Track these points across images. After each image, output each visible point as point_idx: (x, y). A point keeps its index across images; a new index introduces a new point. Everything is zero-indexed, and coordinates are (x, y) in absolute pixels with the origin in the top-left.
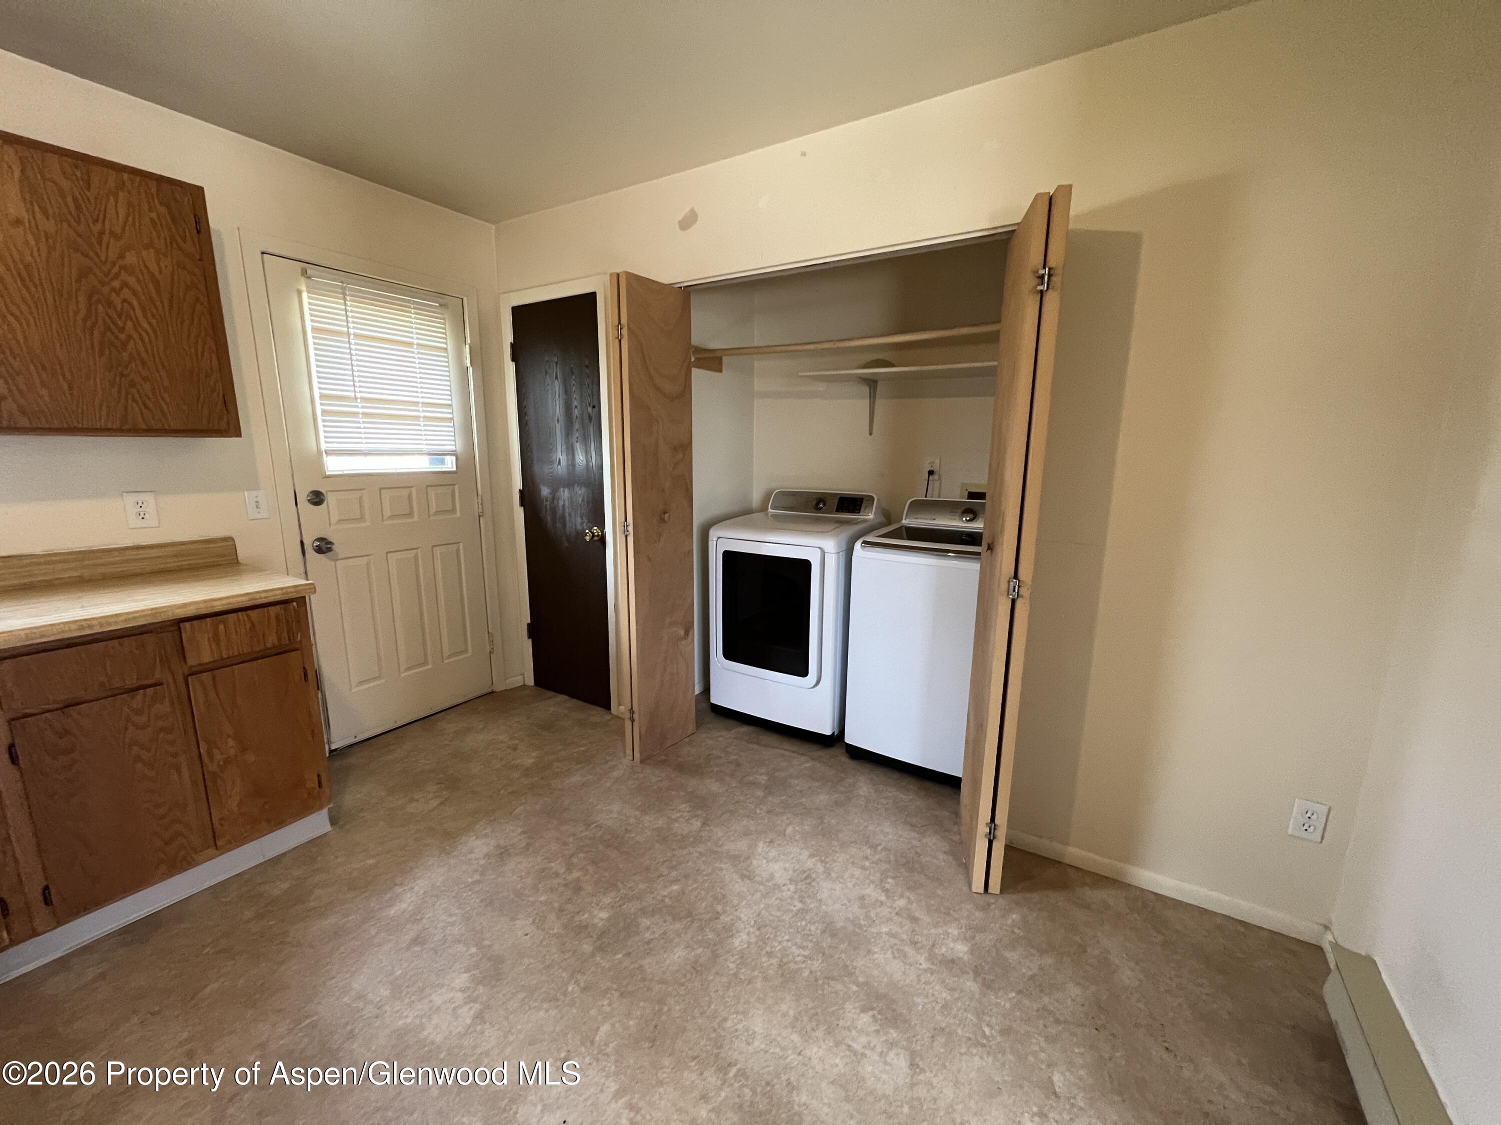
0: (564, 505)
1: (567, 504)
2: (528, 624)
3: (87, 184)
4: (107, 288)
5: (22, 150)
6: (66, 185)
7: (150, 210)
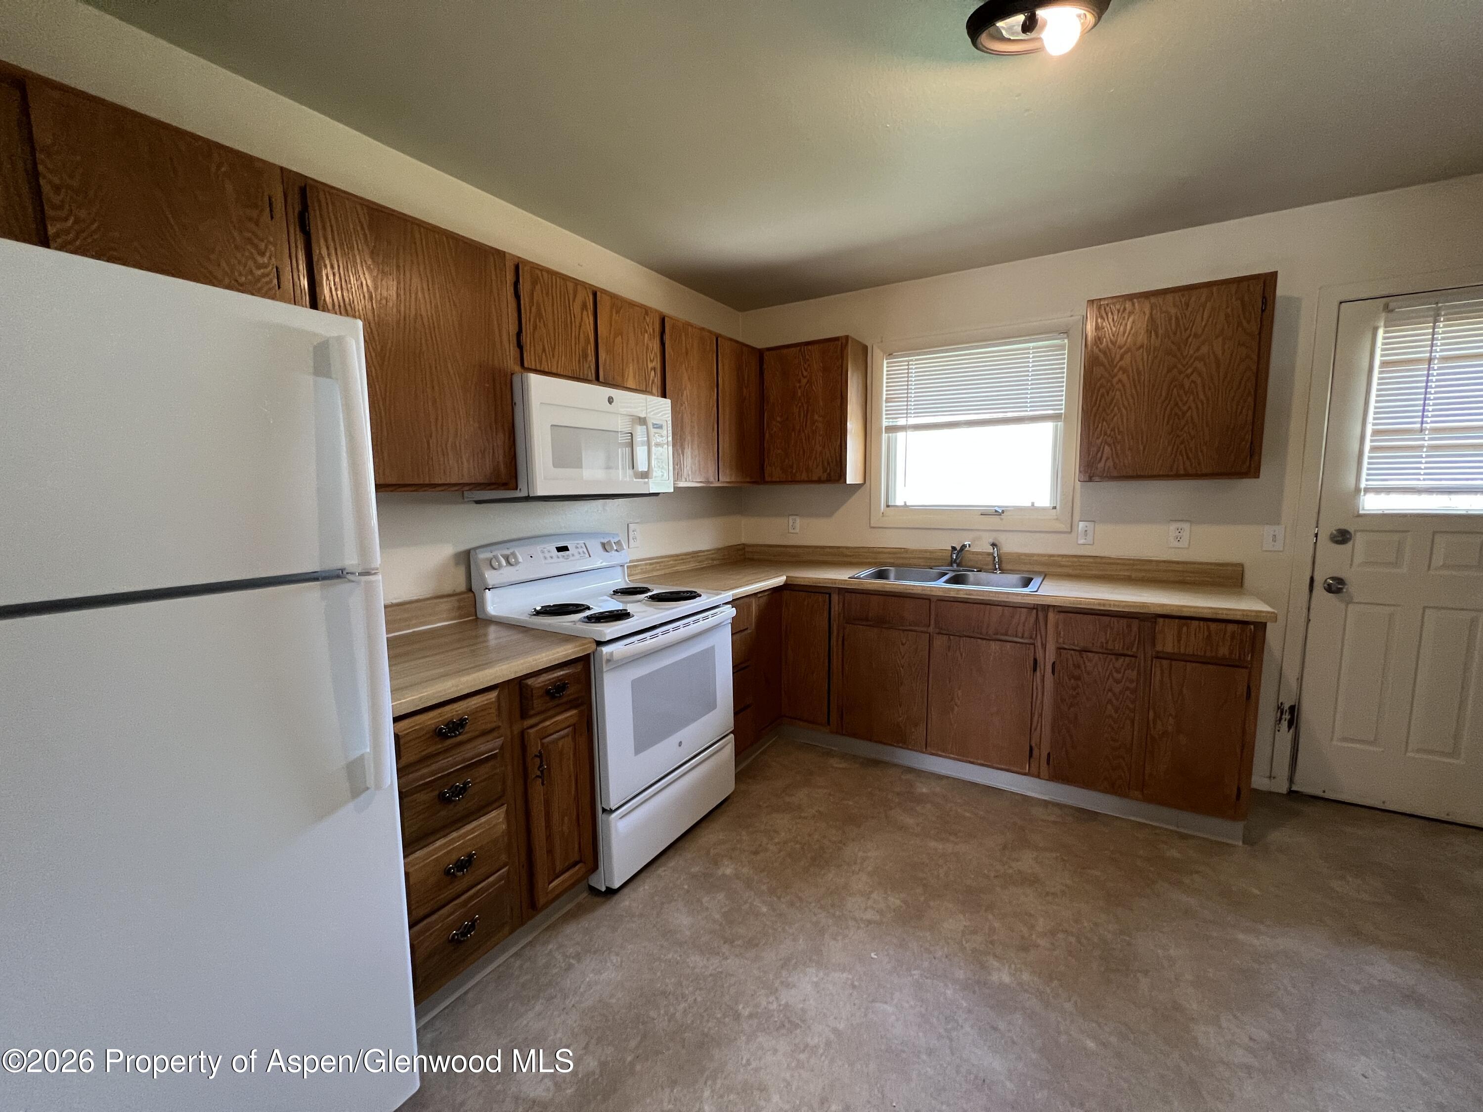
3: (1187, 305)
4: (1182, 376)
5: (1153, 300)
6: (1173, 311)
7: (1227, 307)
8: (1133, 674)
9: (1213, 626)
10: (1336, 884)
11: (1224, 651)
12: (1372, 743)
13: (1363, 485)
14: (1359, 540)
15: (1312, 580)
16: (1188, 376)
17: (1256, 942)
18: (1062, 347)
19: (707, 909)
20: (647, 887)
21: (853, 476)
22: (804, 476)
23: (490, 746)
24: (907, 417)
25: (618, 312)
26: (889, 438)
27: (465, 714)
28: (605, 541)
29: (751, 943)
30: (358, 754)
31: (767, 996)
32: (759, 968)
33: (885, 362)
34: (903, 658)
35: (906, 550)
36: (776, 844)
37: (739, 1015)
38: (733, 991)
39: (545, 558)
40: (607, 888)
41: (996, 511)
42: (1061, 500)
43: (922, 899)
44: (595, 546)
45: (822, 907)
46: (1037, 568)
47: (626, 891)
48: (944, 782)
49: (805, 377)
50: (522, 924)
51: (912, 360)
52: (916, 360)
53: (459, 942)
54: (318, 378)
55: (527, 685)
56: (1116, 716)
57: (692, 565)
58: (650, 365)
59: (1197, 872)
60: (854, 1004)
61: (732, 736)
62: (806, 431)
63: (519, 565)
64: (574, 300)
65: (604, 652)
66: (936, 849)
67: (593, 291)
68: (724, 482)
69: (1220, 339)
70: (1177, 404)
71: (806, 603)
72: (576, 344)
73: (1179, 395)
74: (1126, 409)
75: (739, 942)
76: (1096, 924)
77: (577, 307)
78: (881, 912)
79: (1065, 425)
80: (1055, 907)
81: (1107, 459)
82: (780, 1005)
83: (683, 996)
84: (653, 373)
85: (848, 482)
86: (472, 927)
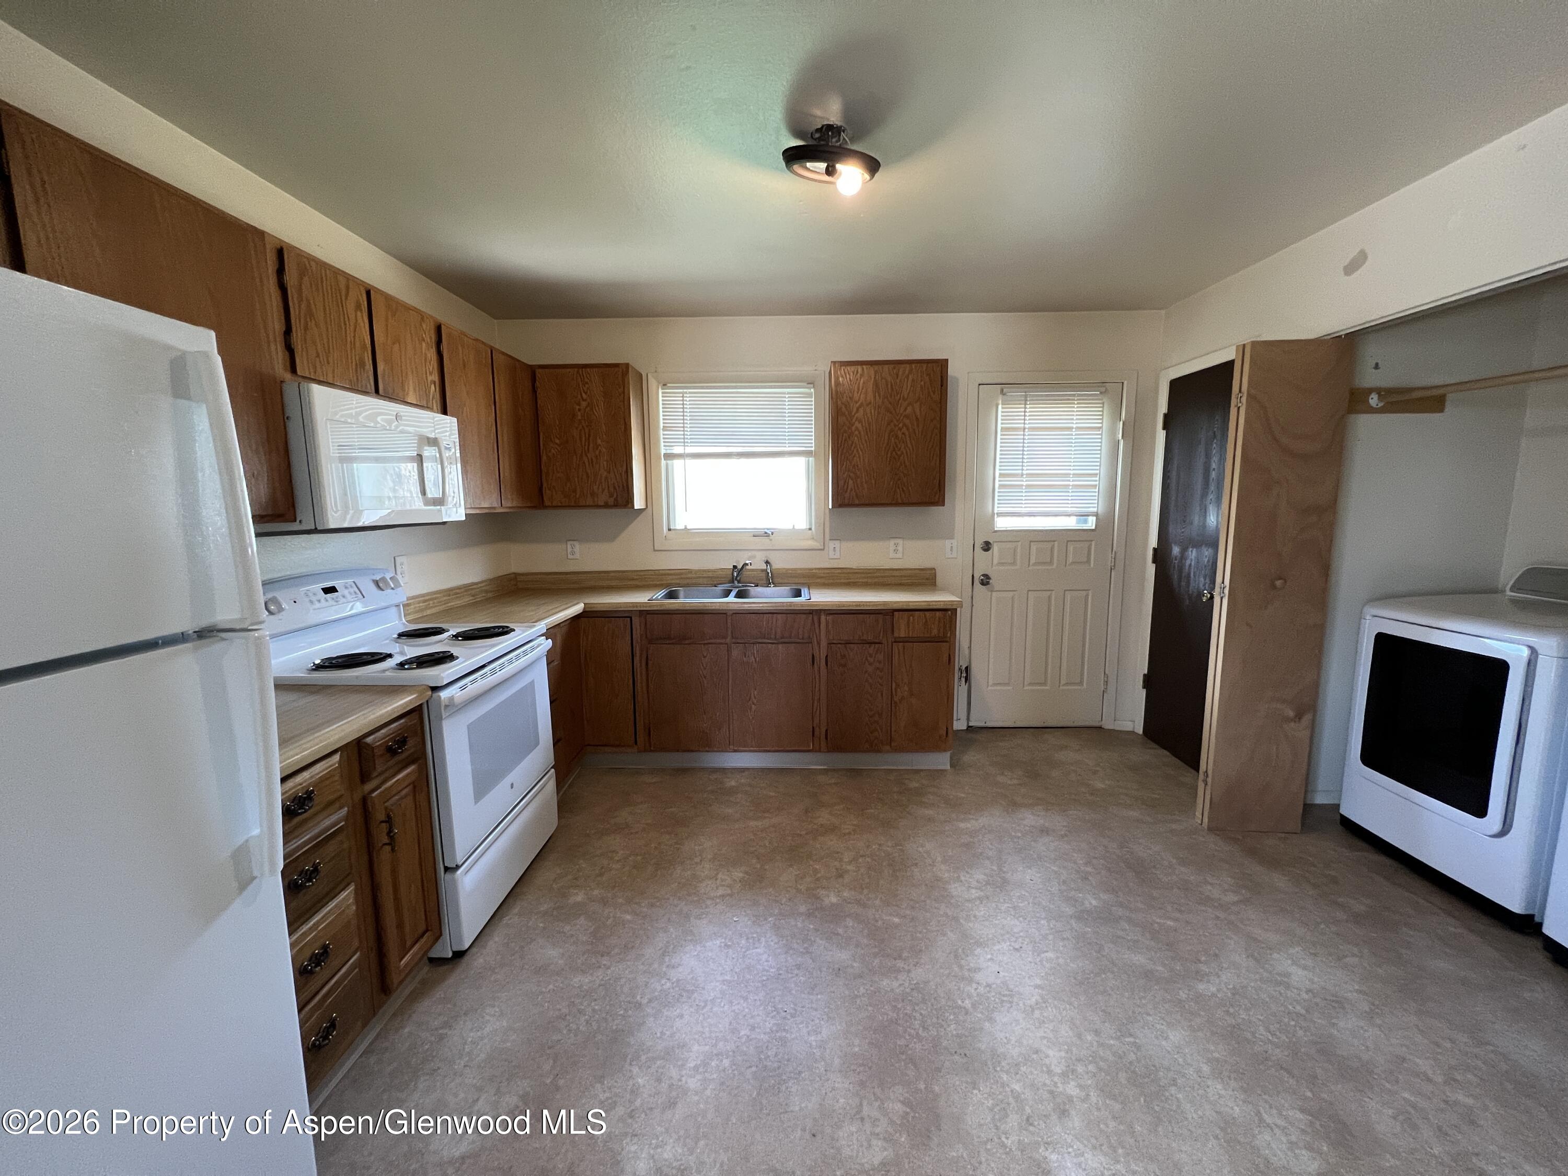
0: (1190, 565)
1: (1193, 564)
2: (1145, 675)
3: (897, 375)
4: (897, 428)
5: (876, 367)
6: (889, 379)
7: (921, 381)
8: (880, 657)
9: (927, 614)
10: (1000, 779)
11: (935, 632)
12: (1008, 684)
13: (996, 512)
14: (995, 548)
15: (973, 576)
16: (900, 429)
17: (969, 825)
18: (810, 395)
19: (572, 936)
20: (497, 939)
21: (638, 503)
22: (589, 501)
23: (334, 818)
24: (684, 446)
25: (394, 315)
26: (667, 465)
27: (309, 785)
28: (378, 577)
29: (627, 948)
30: (240, 840)
31: (659, 981)
32: (643, 964)
33: (660, 391)
34: (705, 669)
35: (690, 571)
36: (618, 861)
37: (640, 1004)
38: (626, 989)
39: (311, 602)
40: (454, 953)
41: (766, 533)
42: (816, 523)
43: (759, 866)
44: (367, 585)
45: (680, 899)
46: (802, 581)
47: (474, 950)
48: (746, 773)
49: (584, 400)
50: (374, 1014)
51: (686, 393)
52: (690, 393)
53: (320, 1047)
54: (179, 401)
55: (368, 745)
56: (871, 691)
57: (467, 600)
58: (430, 378)
59: (929, 793)
60: (733, 958)
61: (553, 770)
62: (589, 455)
63: (283, 613)
64: (346, 298)
65: (443, 698)
66: (757, 826)
67: (366, 288)
68: (507, 507)
69: (918, 403)
70: (894, 450)
71: (606, 629)
72: (351, 349)
73: (895, 443)
74: (862, 450)
75: (616, 950)
76: (880, 845)
77: (350, 306)
78: (730, 886)
79: (815, 459)
80: (851, 842)
81: (851, 490)
82: (673, 983)
83: (580, 1012)
84: (433, 386)
85: (636, 508)
86: (333, 1025)
